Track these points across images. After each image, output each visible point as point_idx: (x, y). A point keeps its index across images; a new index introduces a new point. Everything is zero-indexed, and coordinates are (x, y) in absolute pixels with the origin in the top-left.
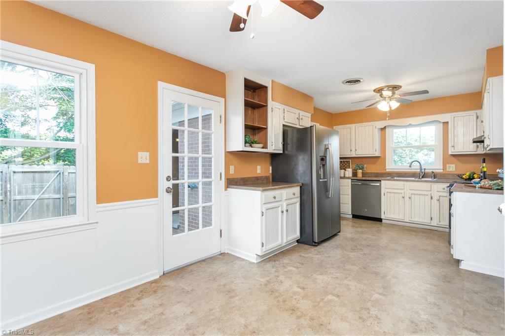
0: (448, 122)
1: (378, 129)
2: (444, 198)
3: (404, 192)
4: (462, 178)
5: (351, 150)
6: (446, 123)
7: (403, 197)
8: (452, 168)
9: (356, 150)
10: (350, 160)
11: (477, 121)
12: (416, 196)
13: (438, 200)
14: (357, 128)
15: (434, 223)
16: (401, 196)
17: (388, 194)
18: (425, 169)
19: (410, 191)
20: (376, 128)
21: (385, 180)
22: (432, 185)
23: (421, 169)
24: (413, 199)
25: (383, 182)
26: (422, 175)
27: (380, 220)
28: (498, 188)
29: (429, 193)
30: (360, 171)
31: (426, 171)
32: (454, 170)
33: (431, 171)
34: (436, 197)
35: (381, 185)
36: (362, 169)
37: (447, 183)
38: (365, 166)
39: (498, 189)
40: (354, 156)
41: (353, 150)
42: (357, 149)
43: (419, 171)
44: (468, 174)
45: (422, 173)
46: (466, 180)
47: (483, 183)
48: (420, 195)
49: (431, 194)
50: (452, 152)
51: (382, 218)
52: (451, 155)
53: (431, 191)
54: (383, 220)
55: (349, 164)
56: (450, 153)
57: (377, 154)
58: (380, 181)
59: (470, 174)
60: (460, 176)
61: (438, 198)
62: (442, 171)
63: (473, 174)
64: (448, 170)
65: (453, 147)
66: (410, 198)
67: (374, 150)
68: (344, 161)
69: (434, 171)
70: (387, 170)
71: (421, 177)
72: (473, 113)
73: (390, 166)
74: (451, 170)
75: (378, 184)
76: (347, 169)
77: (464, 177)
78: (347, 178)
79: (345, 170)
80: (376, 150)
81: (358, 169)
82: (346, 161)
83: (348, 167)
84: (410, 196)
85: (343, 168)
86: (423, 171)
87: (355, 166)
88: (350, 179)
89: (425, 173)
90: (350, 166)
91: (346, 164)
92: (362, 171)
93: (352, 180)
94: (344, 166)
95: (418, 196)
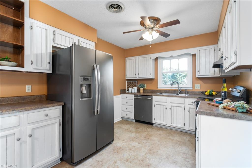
0: (196, 54)
2: (193, 109)
3: (167, 104)
4: (205, 94)
6: (194, 55)
7: (166, 108)
8: (198, 87)
10: (137, 81)
11: (214, 53)
12: (174, 107)
13: (189, 111)
15: (186, 128)
16: (165, 107)
17: (157, 105)
18: (181, 87)
19: (171, 104)
21: (155, 95)
22: (185, 99)
23: (179, 87)
26: (179, 92)
27: (152, 124)
28: (242, 110)
29: (183, 105)
31: (182, 89)
32: (200, 88)
33: (185, 89)
34: (187, 109)
36: (143, 87)
37: (195, 98)
38: (145, 85)
39: (242, 112)
40: (137, 78)
41: (137, 74)
42: (139, 73)
43: (177, 88)
44: (208, 91)
45: (180, 90)
46: (207, 95)
47: (226, 104)
48: (177, 106)
49: (184, 106)
50: (198, 76)
51: (153, 123)
52: (198, 77)
53: (184, 104)
54: (154, 124)
55: (136, 83)
56: (197, 76)
57: (152, 77)
58: (152, 96)
59: (210, 92)
60: (203, 93)
61: (189, 109)
62: (192, 89)
63: (212, 92)
65: (198, 72)
66: (170, 109)
68: (132, 82)
69: (187, 89)
70: (159, 88)
71: (179, 93)
72: (212, 47)
73: (161, 86)
74: (197, 88)
75: (151, 99)
76: (134, 87)
77: (206, 93)
78: (132, 93)
79: (133, 88)
80: (151, 74)
81: (141, 87)
82: (134, 82)
83: (135, 86)
84: (171, 108)
85: (132, 86)
86: (180, 89)
87: (139, 85)
88: (135, 95)
89: (181, 90)
90: (136, 85)
91: (134, 84)
92: (143, 88)
93: (136, 95)
94: (133, 85)
95: (176, 107)
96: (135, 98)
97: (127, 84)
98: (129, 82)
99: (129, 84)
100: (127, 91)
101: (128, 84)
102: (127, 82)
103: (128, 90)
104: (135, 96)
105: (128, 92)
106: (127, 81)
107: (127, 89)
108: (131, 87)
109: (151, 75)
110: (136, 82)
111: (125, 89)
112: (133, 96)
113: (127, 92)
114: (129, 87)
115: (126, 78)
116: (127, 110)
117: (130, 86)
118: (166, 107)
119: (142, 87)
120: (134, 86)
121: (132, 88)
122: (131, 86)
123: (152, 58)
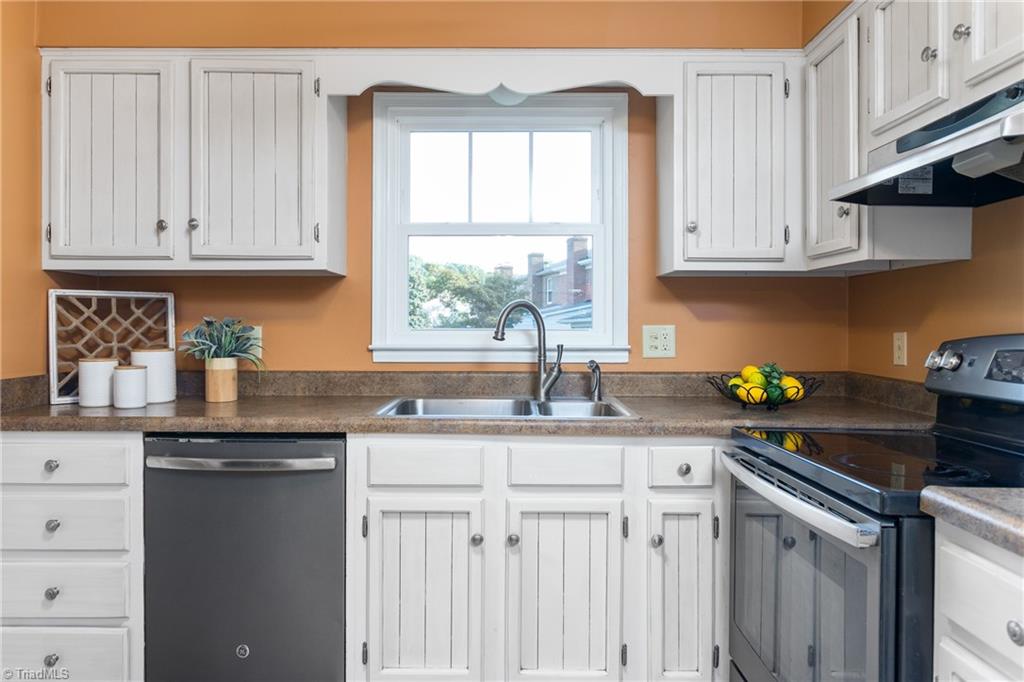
1: (331, 98)
3: (482, 504)
5: (161, 226)
7: (475, 541)
8: (664, 343)
9: (192, 225)
10: (170, 296)
11: (784, 106)
12: (545, 524)
13: (657, 541)
14: (197, 72)
16: (465, 530)
18: (560, 349)
19: (513, 496)
20: (317, 91)
21: (367, 430)
23: (542, 349)
24: (527, 543)
25: (355, 444)
26: (547, 386)
30: (222, 369)
31: (567, 358)
32: (671, 353)
33: (585, 358)
35: (342, 463)
36: (238, 348)
38: (257, 332)
40: (181, 263)
41: (177, 222)
42: (199, 216)
43: (533, 358)
45: (549, 369)
48: (563, 514)
49: (623, 506)
50: (690, 260)
53: (622, 486)
55: (164, 319)
56: (679, 264)
57: (322, 259)
58: (342, 436)
59: (765, 378)
61: (658, 526)
62: (624, 357)
63: (780, 377)
64: (647, 352)
66: (511, 541)
67: (309, 233)
68: (122, 302)
70: (378, 357)
71: (543, 394)
72: (771, 61)
73: (393, 336)
75: (328, 462)
76: (139, 357)
78: (114, 421)
79: (126, 360)
80: (317, 228)
81: (216, 355)
82: (140, 302)
83: (157, 339)
84: (515, 530)
85: (115, 344)
86: (552, 357)
87: (199, 334)
88: (147, 435)
89: (560, 371)
90: (165, 334)
91: (137, 323)
92: (240, 362)
93: (158, 439)
94: (127, 334)
95: (558, 523)
96: (153, 463)
97: (60, 320)
98: (87, 301)
99: (88, 323)
100: (63, 392)
101: (76, 322)
102: (60, 300)
103: (71, 387)
104: (148, 452)
105: (68, 399)
106: (54, 293)
107: (61, 376)
108: (108, 355)
109: (317, 238)
110: (164, 301)
111: (40, 372)
112: (134, 444)
113: (55, 399)
114: (79, 356)
115: (49, 264)
116: (58, 608)
117: (91, 347)
118: (476, 531)
119: (230, 355)
120: (137, 345)
121: (113, 363)
122: (103, 345)
123: (325, 91)
